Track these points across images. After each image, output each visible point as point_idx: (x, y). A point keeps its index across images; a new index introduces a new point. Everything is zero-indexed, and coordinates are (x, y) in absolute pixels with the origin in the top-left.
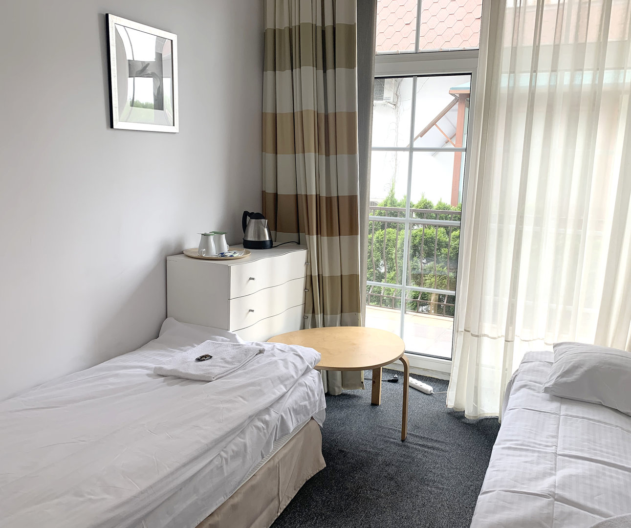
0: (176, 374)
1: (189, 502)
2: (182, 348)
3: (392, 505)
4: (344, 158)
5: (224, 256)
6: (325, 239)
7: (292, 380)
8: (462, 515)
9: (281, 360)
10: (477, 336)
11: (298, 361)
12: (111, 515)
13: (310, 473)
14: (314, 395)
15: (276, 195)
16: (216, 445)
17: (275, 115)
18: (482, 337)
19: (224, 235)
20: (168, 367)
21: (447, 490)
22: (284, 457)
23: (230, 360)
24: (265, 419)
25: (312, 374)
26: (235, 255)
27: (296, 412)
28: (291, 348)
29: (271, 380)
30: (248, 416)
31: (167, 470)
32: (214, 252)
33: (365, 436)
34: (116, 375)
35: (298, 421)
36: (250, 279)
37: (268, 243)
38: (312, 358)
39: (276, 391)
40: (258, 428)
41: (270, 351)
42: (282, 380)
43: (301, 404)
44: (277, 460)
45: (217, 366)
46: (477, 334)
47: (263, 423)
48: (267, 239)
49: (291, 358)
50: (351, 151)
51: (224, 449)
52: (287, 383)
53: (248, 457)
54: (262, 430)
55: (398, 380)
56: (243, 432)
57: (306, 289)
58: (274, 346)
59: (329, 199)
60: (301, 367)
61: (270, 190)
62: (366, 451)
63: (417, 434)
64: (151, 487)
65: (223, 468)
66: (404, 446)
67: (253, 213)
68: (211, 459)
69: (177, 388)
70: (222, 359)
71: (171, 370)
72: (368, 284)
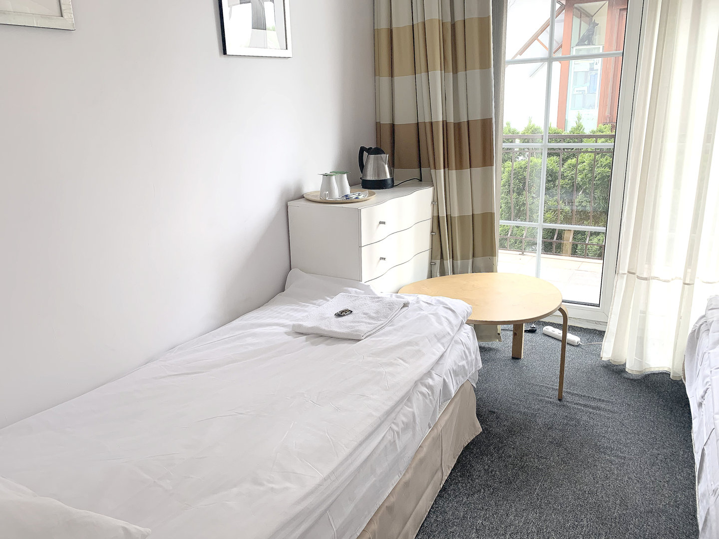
0: (319, 332)
1: (368, 485)
2: (314, 302)
3: (568, 477)
4: (475, 74)
5: (348, 198)
6: (453, 173)
7: (449, 338)
8: (658, 491)
9: (432, 314)
10: (646, 279)
11: (450, 315)
12: (299, 508)
13: (468, 439)
14: (470, 352)
15: (393, 126)
16: (387, 417)
17: (391, 31)
18: (651, 280)
19: (345, 176)
20: (308, 324)
21: (630, 459)
22: (445, 425)
23: (374, 315)
24: (429, 384)
25: (465, 329)
26: (360, 197)
27: (456, 373)
28: (438, 301)
29: (427, 338)
30: (414, 382)
31: (346, 451)
32: (337, 195)
33: (514, 394)
34: (254, 335)
35: (457, 384)
36: (380, 223)
37: (390, 182)
38: (464, 312)
39: (434, 350)
40: (423, 394)
41: (414, 304)
42: (439, 338)
43: (460, 364)
44: (440, 428)
45: (362, 322)
46: (645, 276)
47: (427, 388)
48: (388, 176)
49: (442, 312)
50: (485, 65)
51: (394, 421)
52: (444, 340)
53: (417, 429)
54: (427, 396)
55: (536, 330)
56: (409, 400)
57: (432, 232)
58: (418, 298)
59: (458, 126)
60: (455, 322)
61: (386, 120)
62: (520, 412)
63: (575, 392)
64: (333, 472)
65: (396, 443)
66: (563, 406)
67: (371, 148)
68: (384, 434)
69: (323, 349)
70: (365, 314)
71: (312, 328)
72: (501, 224)
